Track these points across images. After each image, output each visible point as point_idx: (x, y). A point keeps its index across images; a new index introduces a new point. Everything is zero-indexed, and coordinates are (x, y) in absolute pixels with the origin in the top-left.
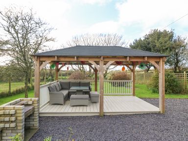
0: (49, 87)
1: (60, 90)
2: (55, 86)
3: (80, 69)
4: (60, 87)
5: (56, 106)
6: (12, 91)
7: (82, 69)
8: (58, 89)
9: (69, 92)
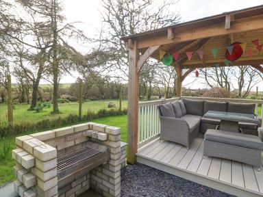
0: (159, 108)
1: (183, 115)
2: (173, 106)
3: (221, 85)
4: (184, 110)
5: (171, 146)
6: (122, 109)
7: (224, 84)
8: (179, 112)
9: (201, 122)
